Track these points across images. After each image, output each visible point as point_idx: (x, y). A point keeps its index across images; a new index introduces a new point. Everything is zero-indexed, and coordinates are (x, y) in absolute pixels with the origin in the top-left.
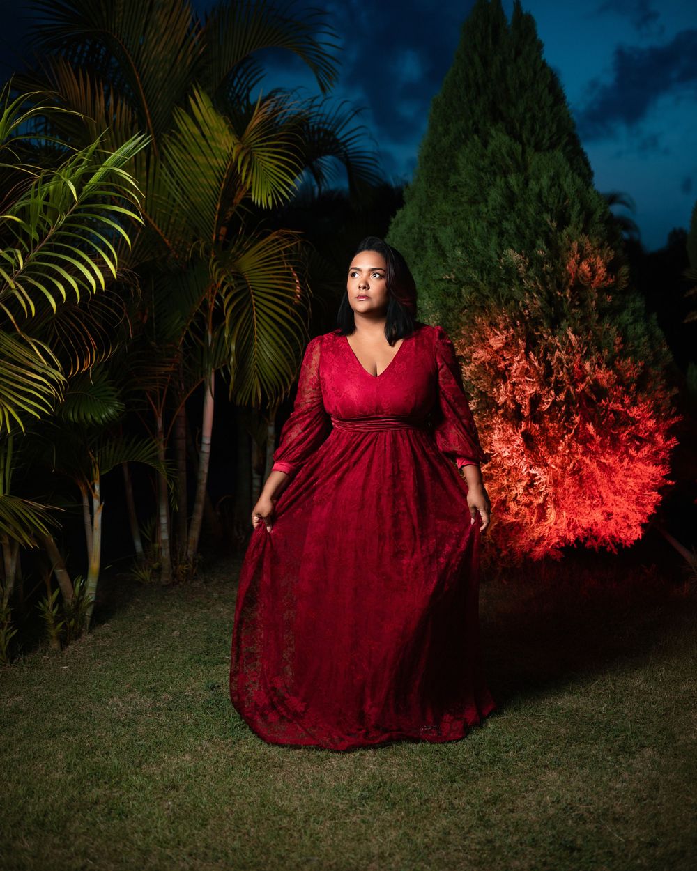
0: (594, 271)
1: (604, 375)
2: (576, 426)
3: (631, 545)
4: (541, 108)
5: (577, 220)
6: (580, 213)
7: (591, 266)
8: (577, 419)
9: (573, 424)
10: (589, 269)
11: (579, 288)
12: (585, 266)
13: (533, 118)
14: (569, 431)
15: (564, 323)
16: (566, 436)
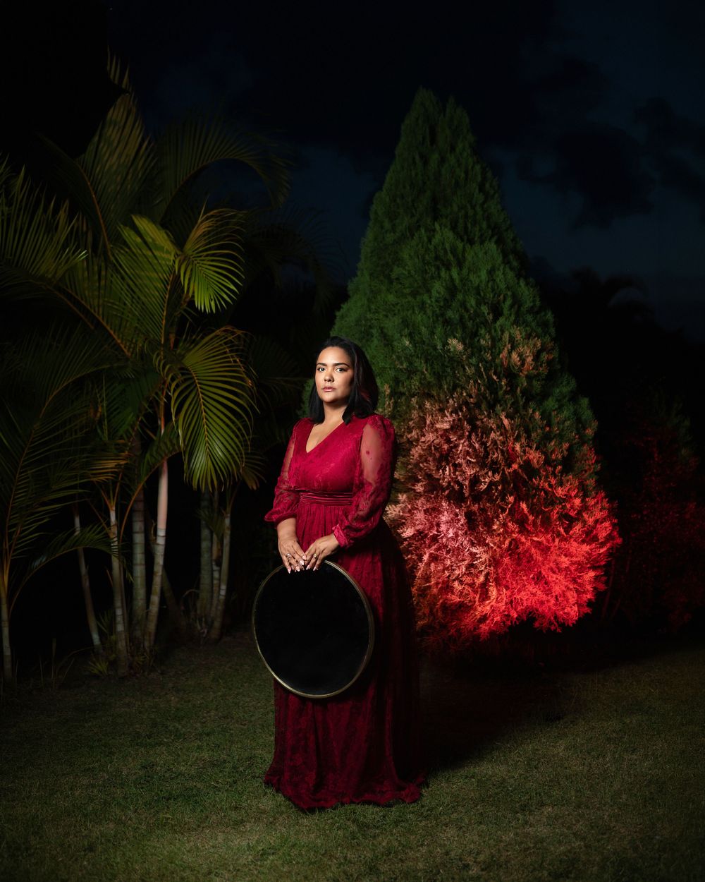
0: (523, 361)
1: (535, 456)
2: (510, 506)
3: (573, 624)
4: (473, 207)
5: (509, 312)
6: (512, 306)
7: (520, 355)
8: (511, 499)
9: (507, 504)
10: (518, 359)
11: (511, 374)
12: (514, 356)
13: (466, 216)
14: (503, 510)
15: (498, 408)
16: (501, 516)
